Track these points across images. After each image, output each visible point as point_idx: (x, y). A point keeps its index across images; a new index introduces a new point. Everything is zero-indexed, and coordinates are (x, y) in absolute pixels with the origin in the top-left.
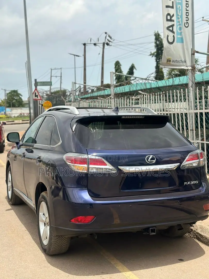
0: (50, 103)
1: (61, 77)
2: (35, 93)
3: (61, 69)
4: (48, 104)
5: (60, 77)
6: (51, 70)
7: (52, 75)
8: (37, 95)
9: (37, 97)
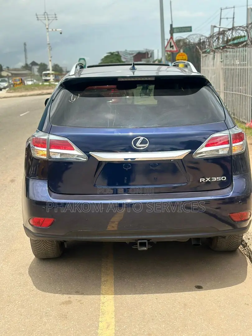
0: (184, 55)
1: (234, 18)
2: (171, 43)
3: (234, 7)
4: (183, 57)
5: (232, 19)
6: (221, 9)
7: (222, 17)
8: (172, 45)
9: (172, 48)
